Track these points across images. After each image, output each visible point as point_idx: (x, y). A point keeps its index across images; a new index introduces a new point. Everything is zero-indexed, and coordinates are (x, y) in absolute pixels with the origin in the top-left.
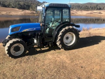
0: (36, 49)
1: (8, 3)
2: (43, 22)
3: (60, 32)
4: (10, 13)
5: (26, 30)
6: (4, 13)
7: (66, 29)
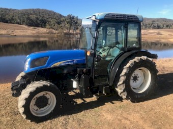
0: (75, 100)
1: (11, 16)
2: (93, 48)
3: (125, 67)
4: (13, 32)
5: (58, 64)
6: (3, 32)
7: (135, 62)
